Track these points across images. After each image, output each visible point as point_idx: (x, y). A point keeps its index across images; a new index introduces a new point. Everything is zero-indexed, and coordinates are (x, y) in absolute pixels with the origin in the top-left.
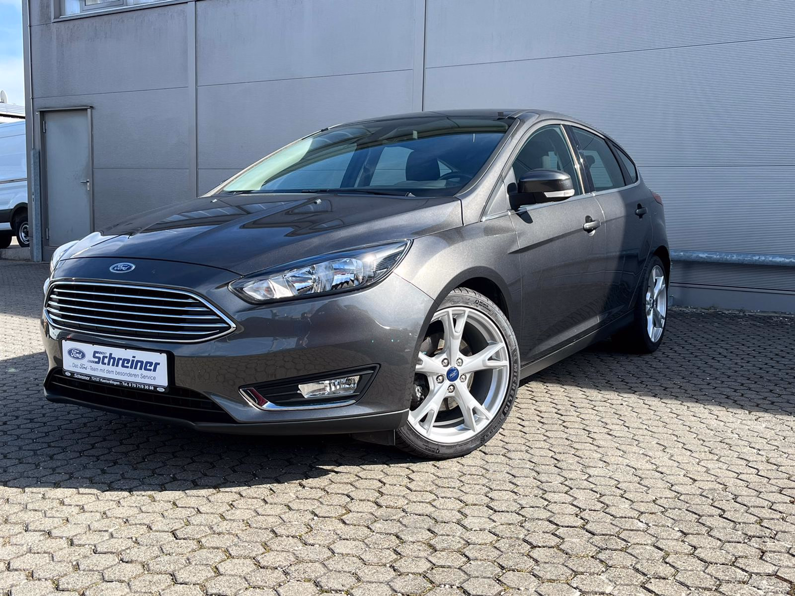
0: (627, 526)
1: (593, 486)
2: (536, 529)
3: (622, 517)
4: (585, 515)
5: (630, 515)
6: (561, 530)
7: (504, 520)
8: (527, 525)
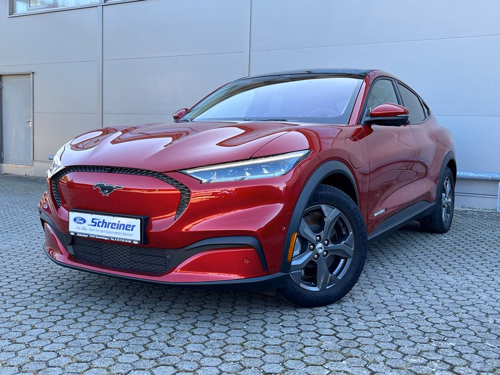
0: (362, 335)
1: (343, 312)
2: (307, 337)
3: (359, 330)
4: (337, 329)
5: (364, 329)
6: (322, 337)
7: (289, 332)
8: (302, 334)
